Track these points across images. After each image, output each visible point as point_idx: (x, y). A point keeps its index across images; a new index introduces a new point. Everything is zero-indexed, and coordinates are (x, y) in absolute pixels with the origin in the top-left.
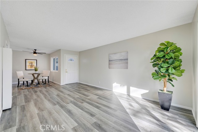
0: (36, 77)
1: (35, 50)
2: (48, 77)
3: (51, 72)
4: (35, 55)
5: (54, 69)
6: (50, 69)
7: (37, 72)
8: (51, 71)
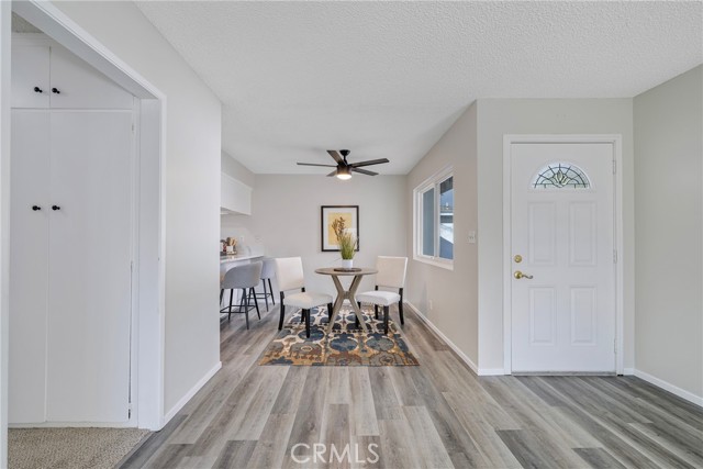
0: (346, 288)
1: (345, 153)
2: (401, 290)
3: (412, 263)
4: (344, 177)
5: (428, 250)
6: (408, 251)
7: (350, 264)
8: (415, 258)
